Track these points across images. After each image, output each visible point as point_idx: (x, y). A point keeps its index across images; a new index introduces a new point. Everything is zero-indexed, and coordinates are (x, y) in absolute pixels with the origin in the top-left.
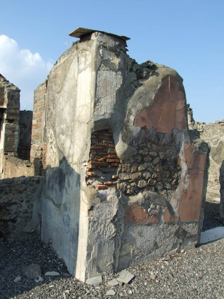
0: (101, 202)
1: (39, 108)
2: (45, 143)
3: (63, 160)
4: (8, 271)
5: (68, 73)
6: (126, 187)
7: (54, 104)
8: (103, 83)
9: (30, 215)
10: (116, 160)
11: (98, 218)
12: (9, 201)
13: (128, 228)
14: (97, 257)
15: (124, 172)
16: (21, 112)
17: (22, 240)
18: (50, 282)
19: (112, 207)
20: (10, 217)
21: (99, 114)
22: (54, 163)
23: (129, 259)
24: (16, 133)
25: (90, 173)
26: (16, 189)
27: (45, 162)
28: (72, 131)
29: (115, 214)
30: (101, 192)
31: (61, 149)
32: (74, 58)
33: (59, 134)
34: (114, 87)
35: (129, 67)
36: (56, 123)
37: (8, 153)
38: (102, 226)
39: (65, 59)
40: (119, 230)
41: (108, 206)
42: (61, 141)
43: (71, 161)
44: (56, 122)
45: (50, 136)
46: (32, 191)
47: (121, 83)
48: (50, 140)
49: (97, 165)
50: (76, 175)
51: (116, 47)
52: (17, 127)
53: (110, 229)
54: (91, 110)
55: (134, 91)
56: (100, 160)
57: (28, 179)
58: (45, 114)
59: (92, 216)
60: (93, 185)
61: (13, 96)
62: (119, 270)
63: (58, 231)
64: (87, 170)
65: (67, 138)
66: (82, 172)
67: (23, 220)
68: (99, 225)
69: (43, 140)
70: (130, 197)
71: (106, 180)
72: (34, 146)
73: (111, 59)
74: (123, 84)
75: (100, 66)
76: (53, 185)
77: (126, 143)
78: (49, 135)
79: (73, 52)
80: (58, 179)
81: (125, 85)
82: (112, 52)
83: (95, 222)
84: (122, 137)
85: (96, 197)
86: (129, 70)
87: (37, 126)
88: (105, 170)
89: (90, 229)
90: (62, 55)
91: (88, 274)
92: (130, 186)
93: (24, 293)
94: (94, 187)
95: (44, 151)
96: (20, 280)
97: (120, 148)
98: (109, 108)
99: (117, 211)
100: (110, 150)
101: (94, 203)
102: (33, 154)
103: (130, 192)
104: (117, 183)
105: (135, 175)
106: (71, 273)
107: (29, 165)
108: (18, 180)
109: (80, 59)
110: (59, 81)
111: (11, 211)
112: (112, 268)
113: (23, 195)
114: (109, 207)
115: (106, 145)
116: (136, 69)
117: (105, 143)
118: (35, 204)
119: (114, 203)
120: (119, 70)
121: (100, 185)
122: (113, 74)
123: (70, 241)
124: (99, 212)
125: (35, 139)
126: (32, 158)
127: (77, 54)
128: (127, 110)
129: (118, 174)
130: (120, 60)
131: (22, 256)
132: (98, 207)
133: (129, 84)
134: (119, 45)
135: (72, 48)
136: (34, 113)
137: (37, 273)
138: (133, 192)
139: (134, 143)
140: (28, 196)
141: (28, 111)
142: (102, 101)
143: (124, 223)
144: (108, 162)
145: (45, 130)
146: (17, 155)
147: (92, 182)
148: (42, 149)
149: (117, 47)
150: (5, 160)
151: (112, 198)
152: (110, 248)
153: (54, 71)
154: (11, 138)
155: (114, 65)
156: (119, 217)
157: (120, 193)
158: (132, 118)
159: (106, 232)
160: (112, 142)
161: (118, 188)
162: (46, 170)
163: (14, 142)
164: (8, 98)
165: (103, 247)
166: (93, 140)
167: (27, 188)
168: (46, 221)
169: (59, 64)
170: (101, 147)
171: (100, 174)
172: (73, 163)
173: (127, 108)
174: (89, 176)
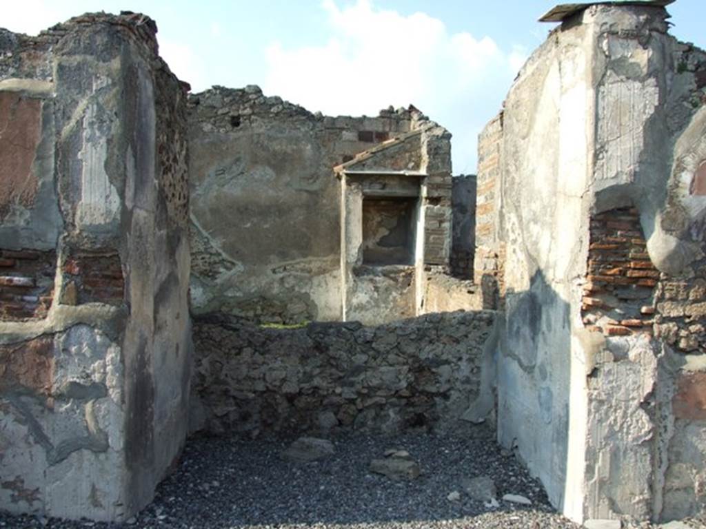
0: (615, 360)
1: (488, 170)
2: (503, 243)
3: (538, 277)
4: (438, 482)
5: (541, 95)
6: (677, 334)
7: (516, 161)
8: (612, 111)
9: (475, 388)
10: (651, 273)
11: (610, 395)
12: (437, 356)
13: (685, 427)
14: (610, 478)
15: (671, 299)
16: (454, 179)
17: (461, 436)
18: (513, 511)
19: (642, 374)
20: (438, 388)
21: (605, 177)
22: (519, 283)
23: (690, 500)
24: (447, 225)
25: (589, 301)
26: (449, 333)
27: (502, 281)
28: (552, 216)
29: (648, 390)
30: (615, 340)
31: (534, 254)
32: (551, 64)
33: (529, 222)
34: (638, 116)
35: (676, 64)
36: (522, 201)
37: (432, 266)
38: (620, 413)
39: (535, 66)
40: (659, 427)
41: (631, 371)
42: (532, 236)
43: (552, 277)
44: (523, 197)
45: (512, 228)
46: (478, 339)
47: (657, 104)
48: (512, 236)
49: (605, 283)
50: (562, 304)
51: (640, 27)
52: (448, 212)
53: (637, 421)
54: (587, 169)
55: (690, 115)
56: (612, 272)
57: (470, 315)
58: (499, 182)
59: (595, 389)
60: (597, 324)
61: (437, 148)
62: (663, 519)
63: (529, 421)
64: (584, 293)
65: (543, 230)
66: (573, 297)
67: (463, 397)
68: (612, 410)
69: (499, 237)
70: (688, 358)
71: (627, 316)
72: (481, 250)
73: (630, 54)
74: (660, 104)
75: (604, 75)
76: (519, 328)
77: (671, 234)
78: (508, 226)
79: (550, 51)
80: (528, 316)
81: (665, 105)
82: (631, 39)
83: (601, 402)
84: (662, 222)
85: (604, 350)
86: (676, 71)
87: (485, 209)
88: (625, 295)
89: (592, 417)
90: (529, 59)
91: (590, 509)
92: (686, 333)
93: (465, 517)
94: (600, 330)
95: (500, 260)
96: (458, 498)
97: (657, 245)
98: (628, 161)
99: (655, 384)
100: (635, 252)
101: (598, 361)
102: (480, 265)
103: (688, 345)
104: (653, 324)
105: (701, 307)
106: (555, 506)
107: (472, 289)
108: (452, 317)
109: (562, 64)
110: (525, 113)
111: (441, 376)
112: (645, 509)
113: (462, 347)
114: (634, 373)
115: (624, 240)
116: (696, 62)
117: (621, 235)
118: (484, 366)
119: (647, 367)
120: (649, 75)
121: (612, 327)
122: (636, 86)
123: (553, 441)
124: (610, 382)
125: (483, 235)
126: (479, 274)
127: (557, 56)
128: (673, 160)
129: (657, 303)
130: (651, 53)
131: (461, 463)
132: (609, 372)
133: (676, 102)
134: (647, 21)
135: (547, 42)
136: (479, 182)
137: (488, 491)
138: (696, 346)
139: (695, 234)
140: (471, 350)
141: (469, 177)
142: (611, 148)
143: (674, 413)
144: (630, 278)
145: (502, 216)
146: (448, 272)
147: (596, 320)
148: (496, 256)
149: (643, 27)
150: (426, 280)
151: (642, 356)
152: (639, 464)
153: (515, 92)
154: (436, 236)
155: (637, 69)
156: (660, 398)
157: (662, 346)
158: (686, 178)
159: (628, 427)
160: (637, 235)
161: (656, 334)
162: (504, 298)
163: (443, 245)
164: (429, 153)
165: (622, 459)
166: (594, 231)
167: (470, 333)
168: (506, 402)
169: (522, 78)
170: (614, 246)
171: (612, 302)
172: (556, 280)
173: (673, 156)
174: (588, 305)
